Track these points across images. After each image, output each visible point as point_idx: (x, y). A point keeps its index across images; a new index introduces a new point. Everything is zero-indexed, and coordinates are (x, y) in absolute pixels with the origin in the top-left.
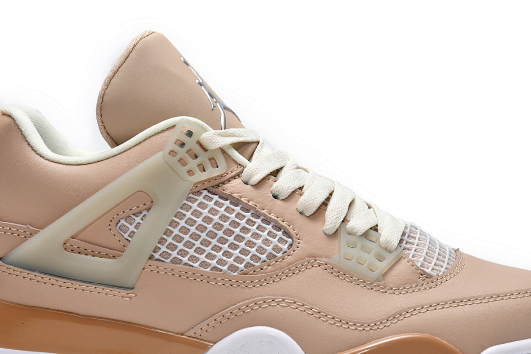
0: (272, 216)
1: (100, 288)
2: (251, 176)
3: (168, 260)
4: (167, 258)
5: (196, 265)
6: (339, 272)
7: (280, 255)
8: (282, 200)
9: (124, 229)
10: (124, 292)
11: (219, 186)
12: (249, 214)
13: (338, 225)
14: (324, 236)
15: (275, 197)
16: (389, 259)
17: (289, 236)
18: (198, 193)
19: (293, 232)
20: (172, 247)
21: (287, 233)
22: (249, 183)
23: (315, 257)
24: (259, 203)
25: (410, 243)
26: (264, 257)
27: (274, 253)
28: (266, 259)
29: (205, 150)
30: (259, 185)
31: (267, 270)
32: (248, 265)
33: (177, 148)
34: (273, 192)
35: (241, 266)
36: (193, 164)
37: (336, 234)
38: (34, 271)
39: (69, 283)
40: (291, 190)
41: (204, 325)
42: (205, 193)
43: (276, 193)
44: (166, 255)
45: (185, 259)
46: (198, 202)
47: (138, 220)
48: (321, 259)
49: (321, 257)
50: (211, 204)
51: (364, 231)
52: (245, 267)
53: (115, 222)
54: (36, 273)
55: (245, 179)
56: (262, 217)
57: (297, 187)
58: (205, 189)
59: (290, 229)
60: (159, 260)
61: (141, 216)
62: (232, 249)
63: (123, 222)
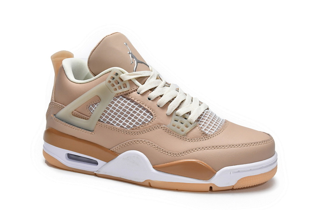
0: (146, 107)
1: (83, 130)
2: (140, 91)
3: (106, 122)
4: (105, 121)
5: (115, 125)
6: (169, 131)
7: (147, 122)
8: (152, 100)
9: (92, 109)
10: (90, 132)
11: (127, 94)
12: (137, 106)
13: (172, 112)
14: (166, 115)
15: (149, 99)
16: (191, 127)
17: (152, 115)
18: (118, 97)
19: (153, 114)
20: (107, 117)
21: (151, 114)
22: (140, 93)
23: (160, 124)
24: (142, 102)
25: (204, 119)
26: (140, 123)
27: (145, 122)
28: (141, 124)
29: (122, 81)
30: (143, 95)
31: (141, 129)
32: (134, 126)
33: (111, 80)
34: (149, 97)
35: (131, 126)
36: (117, 86)
37: (171, 115)
38: (63, 121)
39: (74, 127)
40: (155, 97)
41: (118, 146)
42: (121, 97)
43: (150, 98)
44: (105, 120)
45: (111, 122)
46: (117, 101)
47: (96, 106)
48: (162, 125)
49: (163, 124)
50: (122, 102)
51: (182, 115)
52: (133, 126)
53: (88, 106)
54: (64, 122)
55: (138, 92)
56: (142, 107)
57: (159, 95)
58: (121, 96)
59: (152, 113)
60: (102, 122)
61: (97, 105)
62: (129, 119)
63: (91, 106)
